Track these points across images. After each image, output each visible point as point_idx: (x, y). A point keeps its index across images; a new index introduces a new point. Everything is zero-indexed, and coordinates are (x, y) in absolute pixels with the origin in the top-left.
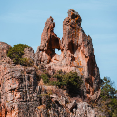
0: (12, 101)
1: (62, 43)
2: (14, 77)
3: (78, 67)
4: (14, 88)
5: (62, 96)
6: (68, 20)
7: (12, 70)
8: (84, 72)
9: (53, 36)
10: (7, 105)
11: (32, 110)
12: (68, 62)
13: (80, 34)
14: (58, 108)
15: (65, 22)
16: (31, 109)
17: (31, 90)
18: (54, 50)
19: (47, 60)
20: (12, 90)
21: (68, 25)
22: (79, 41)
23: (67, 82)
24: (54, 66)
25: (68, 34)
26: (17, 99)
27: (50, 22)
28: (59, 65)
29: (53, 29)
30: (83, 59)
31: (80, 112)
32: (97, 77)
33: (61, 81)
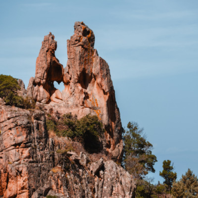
0: (17, 161)
1: (68, 72)
2: (20, 126)
3: (93, 108)
4: (19, 142)
5: (81, 152)
6: (78, 38)
7: (14, 115)
8: (102, 115)
9: (54, 62)
10: (10, 168)
11: (45, 175)
12: (78, 102)
13: (94, 59)
14: (78, 171)
15: (74, 40)
16: (43, 173)
17: (41, 145)
18: (53, 83)
19: (45, 98)
20: (16, 145)
21: (78, 46)
22: (93, 69)
23: (85, 131)
24: (56, 107)
25: (80, 60)
26: (25, 158)
27: (50, 41)
28: (65, 106)
29: (54, 52)
30: (101, 97)
31: (111, 175)
32: (118, 122)
33: (73, 130)
